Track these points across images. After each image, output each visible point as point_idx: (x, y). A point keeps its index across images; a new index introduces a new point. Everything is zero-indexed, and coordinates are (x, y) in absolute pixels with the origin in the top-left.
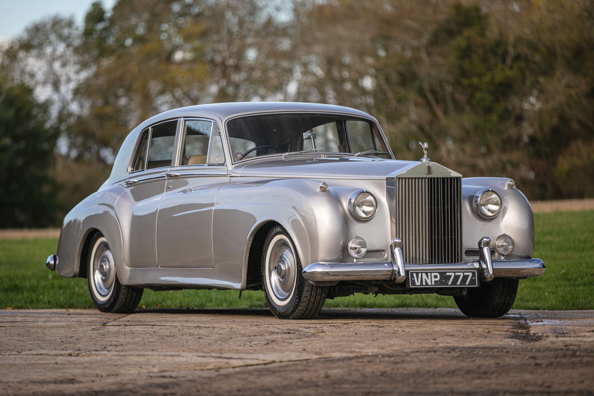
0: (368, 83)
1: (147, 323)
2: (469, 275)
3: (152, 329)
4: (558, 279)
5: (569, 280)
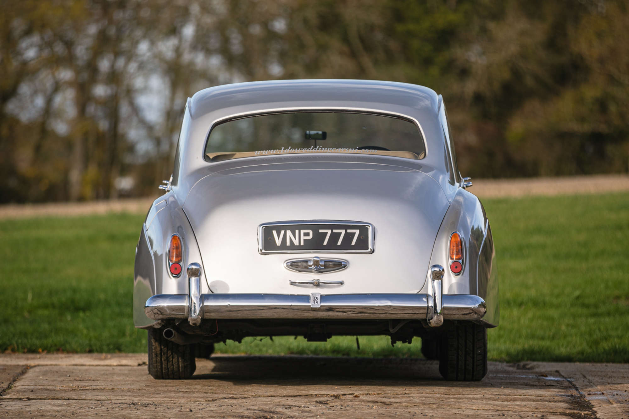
0: (280, 25)
3: (69, 408)
4: (573, 305)
5: (587, 306)
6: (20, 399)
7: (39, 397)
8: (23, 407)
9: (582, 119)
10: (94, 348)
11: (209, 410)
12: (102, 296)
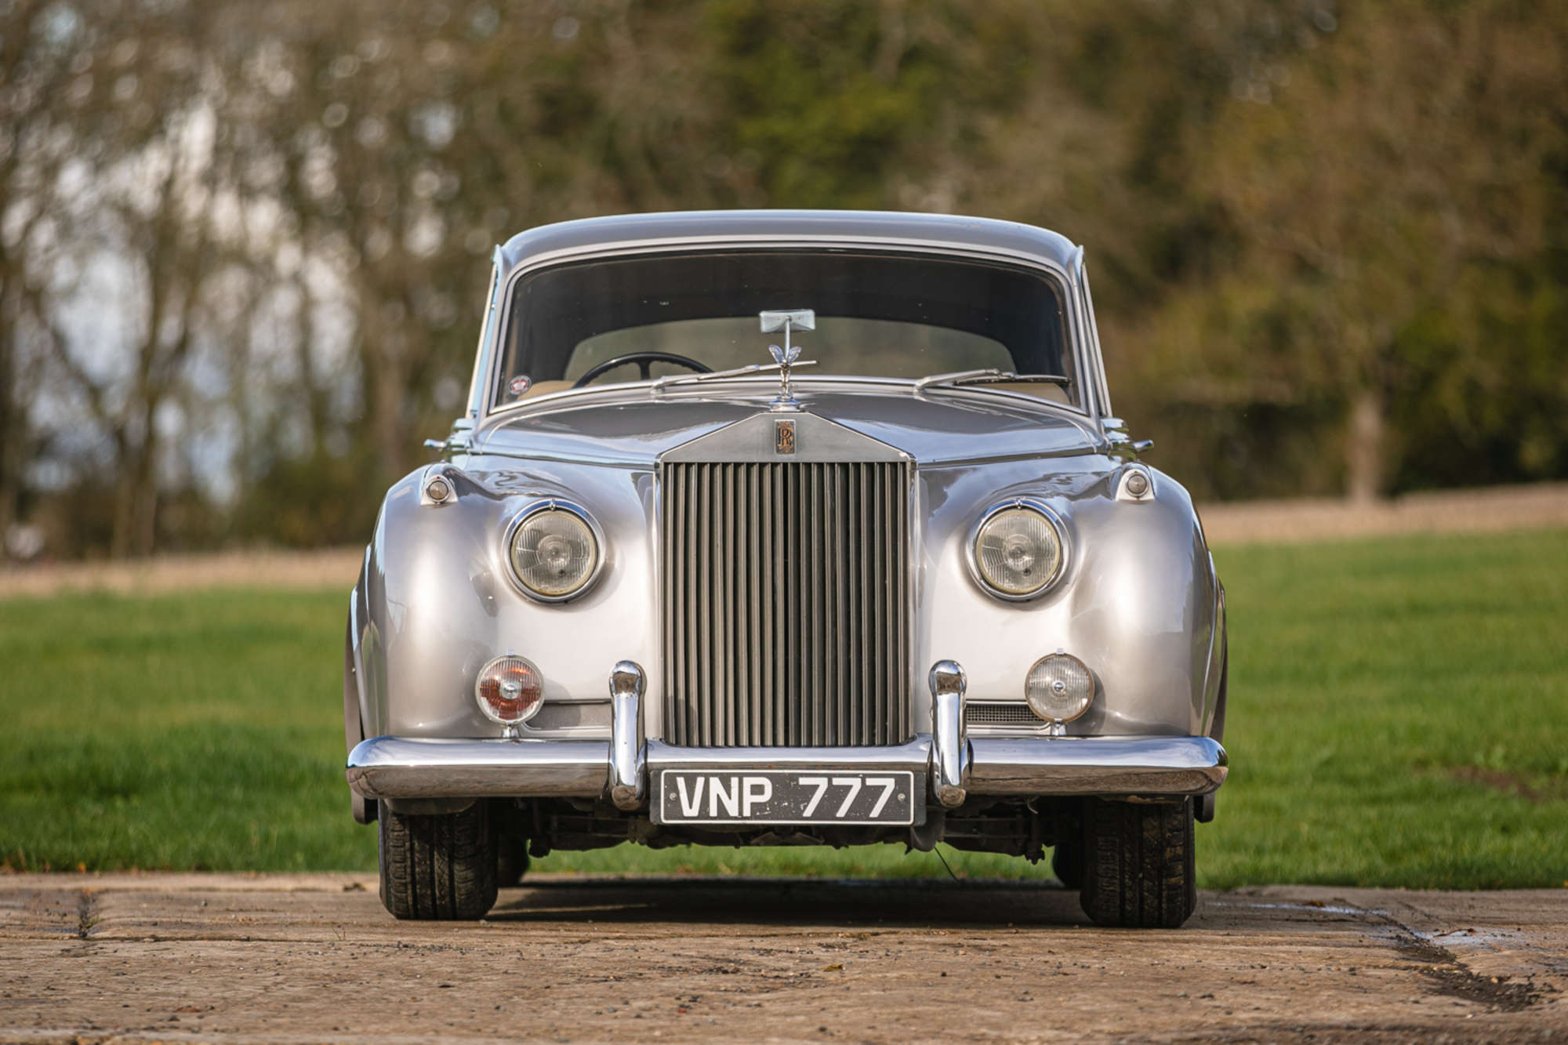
1: (226, 933)
2: (883, 787)
3: (262, 954)
4: (1320, 777)
5: (1352, 781)
6: (137, 939)
7: (180, 936)
8: (156, 953)
9: (1224, 369)
10: (209, 861)
11: (585, 957)
12: (164, 763)
